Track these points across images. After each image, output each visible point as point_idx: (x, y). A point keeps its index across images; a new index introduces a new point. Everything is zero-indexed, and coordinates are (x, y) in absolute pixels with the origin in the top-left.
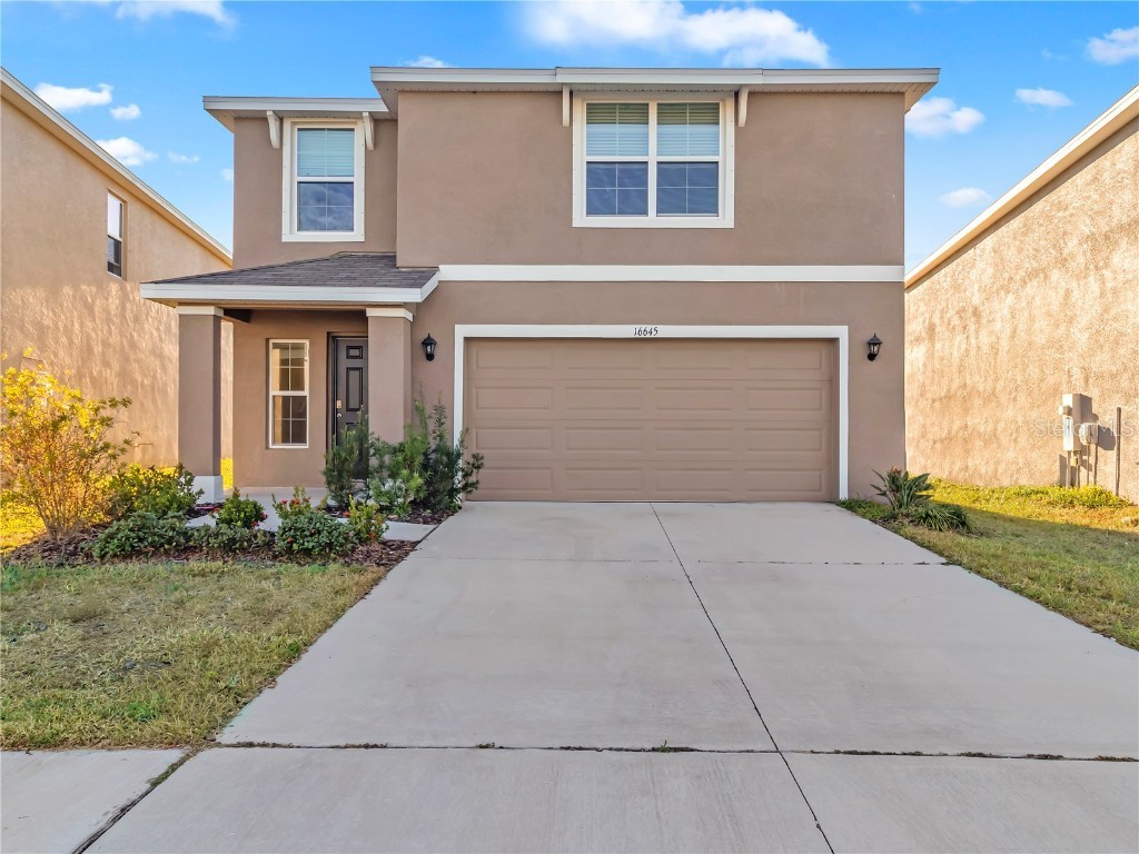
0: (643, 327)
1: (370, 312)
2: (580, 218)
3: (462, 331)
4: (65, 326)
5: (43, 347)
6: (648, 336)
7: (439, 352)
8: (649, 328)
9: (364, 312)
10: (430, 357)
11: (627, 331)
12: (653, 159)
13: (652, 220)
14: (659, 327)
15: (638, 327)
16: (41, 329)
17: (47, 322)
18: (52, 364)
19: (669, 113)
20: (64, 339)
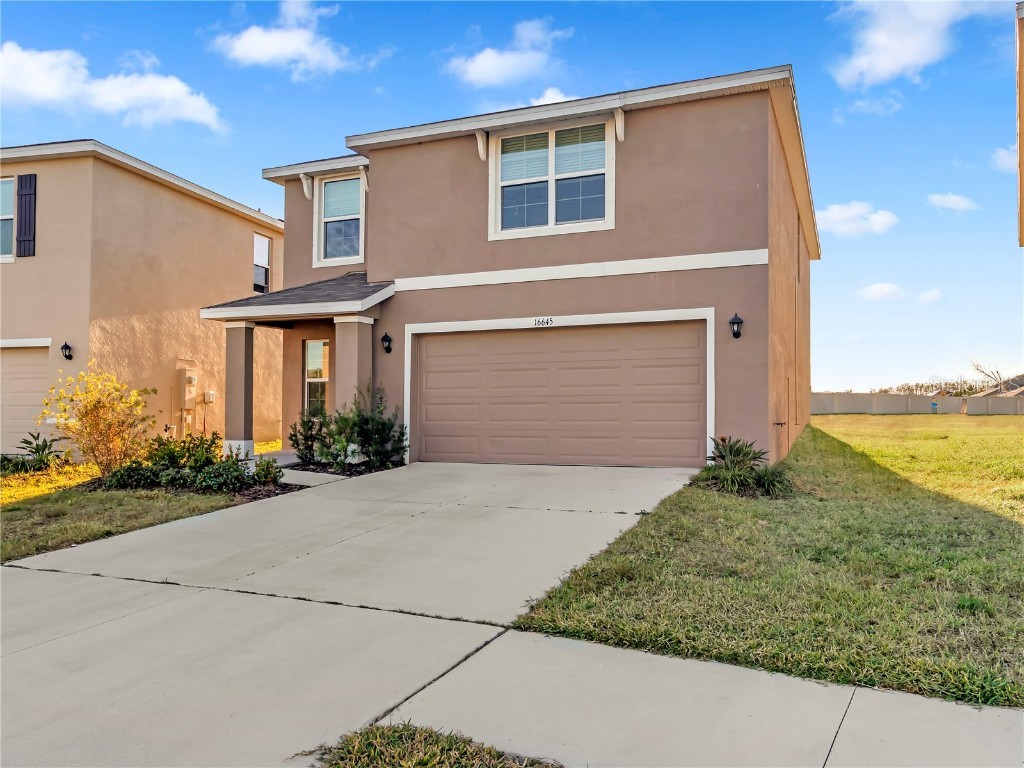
0: (541, 319)
1: (337, 320)
2: (495, 232)
3: (411, 329)
4: (215, 335)
5: (195, 350)
6: (546, 326)
7: (394, 346)
8: (545, 319)
9: (332, 319)
10: (388, 350)
11: (529, 322)
12: (552, 178)
13: (552, 228)
14: (554, 318)
15: (537, 318)
16: (194, 338)
17: (197, 333)
18: (203, 362)
19: (563, 138)
20: (214, 345)
